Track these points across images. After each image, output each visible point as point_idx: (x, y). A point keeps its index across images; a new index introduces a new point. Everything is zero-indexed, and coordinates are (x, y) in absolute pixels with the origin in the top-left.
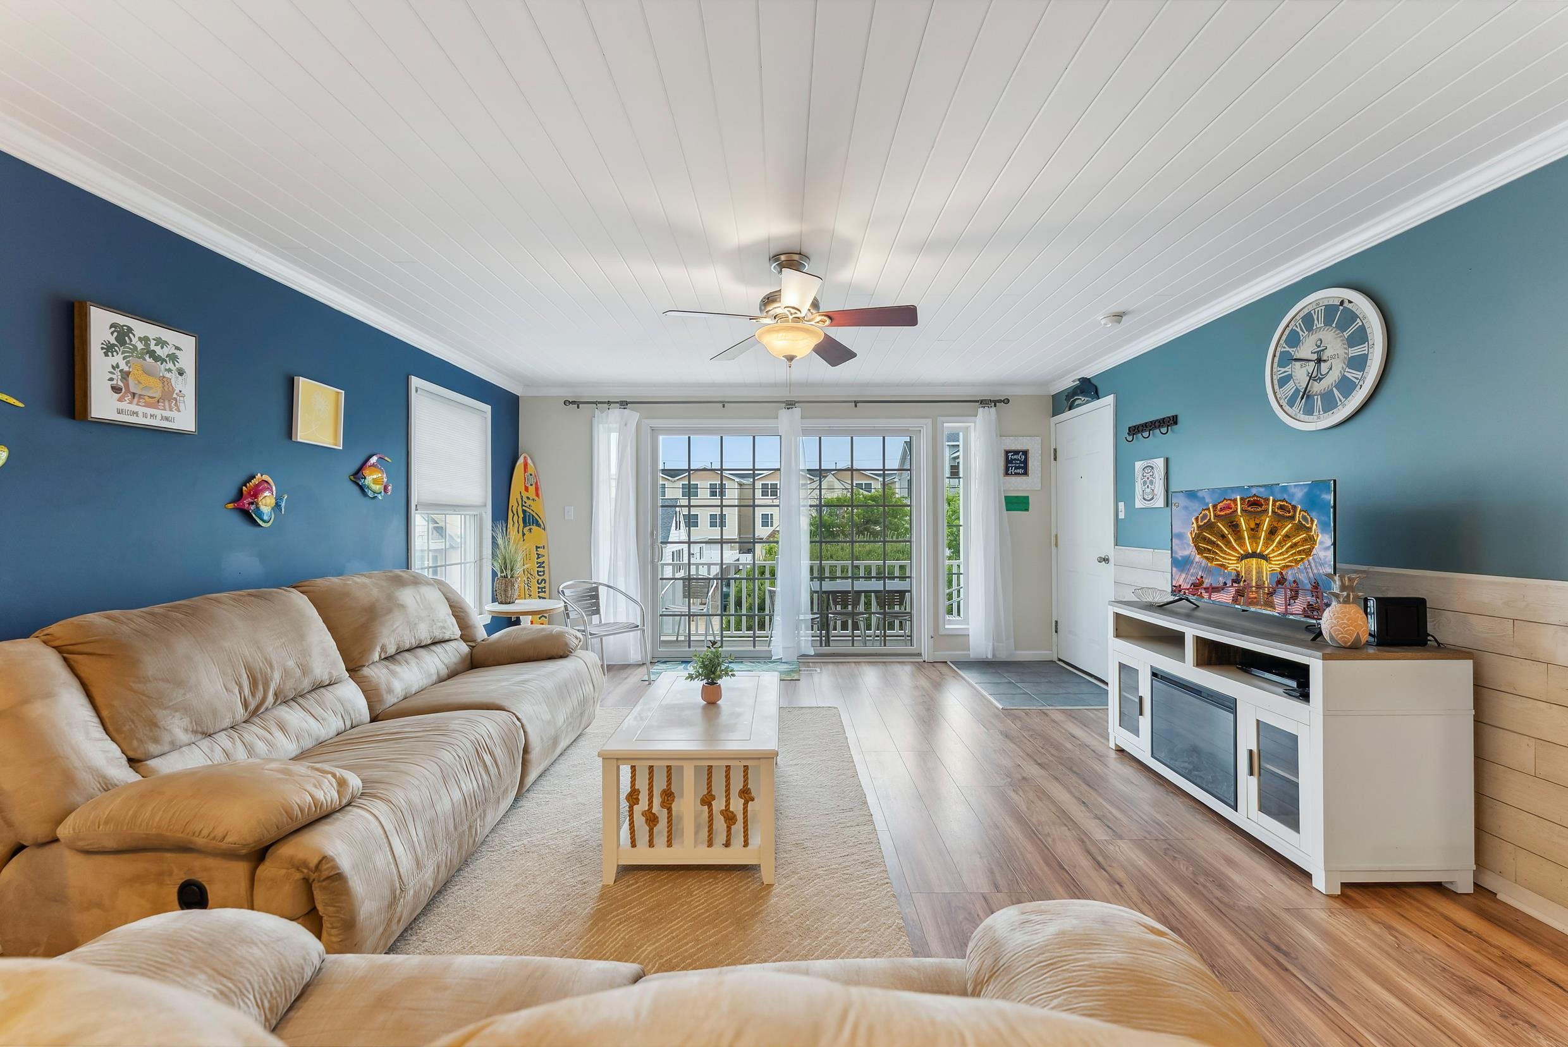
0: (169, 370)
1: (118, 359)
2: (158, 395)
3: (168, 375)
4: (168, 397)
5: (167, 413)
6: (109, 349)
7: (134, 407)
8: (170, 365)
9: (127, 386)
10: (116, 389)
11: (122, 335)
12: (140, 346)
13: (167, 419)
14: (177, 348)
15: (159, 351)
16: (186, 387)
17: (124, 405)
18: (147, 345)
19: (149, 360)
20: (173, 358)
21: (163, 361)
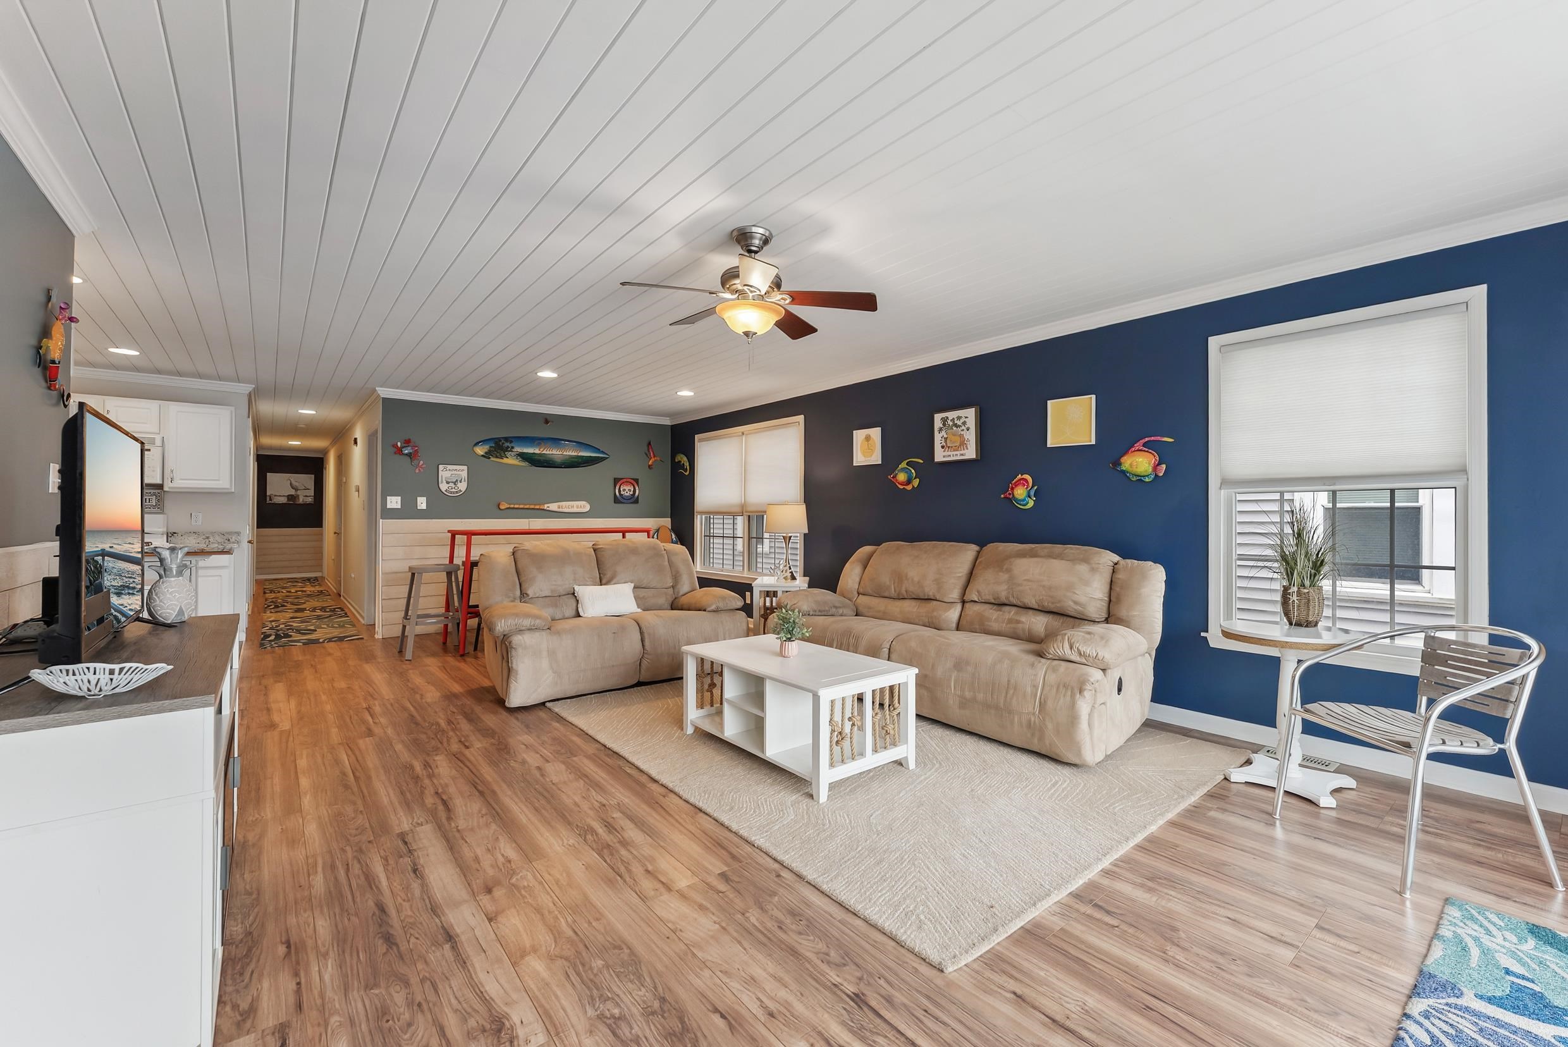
0: (963, 430)
1: (943, 433)
2: (958, 444)
3: (962, 433)
4: (963, 444)
5: (961, 452)
6: (940, 430)
7: (949, 453)
8: (963, 428)
9: (946, 444)
10: (943, 447)
11: (944, 420)
12: (951, 423)
13: (962, 455)
14: (966, 417)
15: (959, 423)
16: (971, 436)
17: (946, 453)
18: (954, 422)
19: (955, 428)
20: (964, 423)
21: (960, 426)
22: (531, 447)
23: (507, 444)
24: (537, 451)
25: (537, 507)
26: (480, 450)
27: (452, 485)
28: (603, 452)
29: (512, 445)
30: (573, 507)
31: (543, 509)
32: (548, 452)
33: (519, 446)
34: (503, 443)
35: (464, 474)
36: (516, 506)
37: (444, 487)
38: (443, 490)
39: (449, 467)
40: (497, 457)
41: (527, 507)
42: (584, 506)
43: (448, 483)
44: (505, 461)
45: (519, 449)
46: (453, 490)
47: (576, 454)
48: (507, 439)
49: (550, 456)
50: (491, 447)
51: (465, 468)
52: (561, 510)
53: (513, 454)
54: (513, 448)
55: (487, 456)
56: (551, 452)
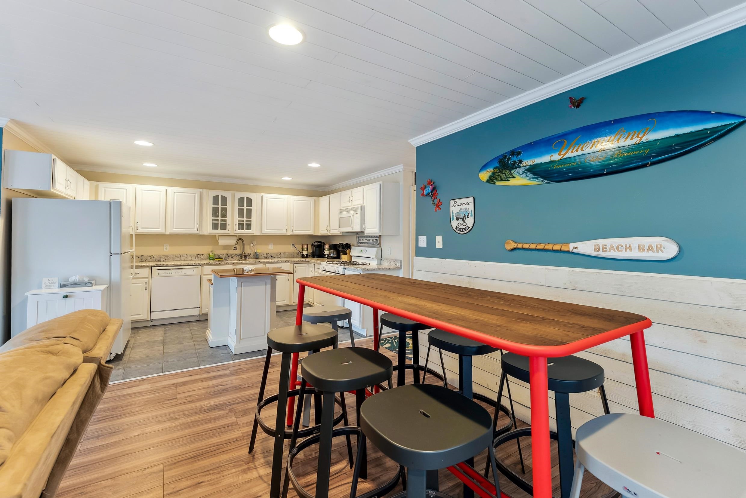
22: (547, 152)
23: (515, 158)
24: (556, 157)
25: (557, 247)
26: (484, 176)
27: (461, 221)
28: (720, 115)
29: (520, 157)
30: (629, 248)
31: (568, 252)
32: (575, 154)
33: (529, 157)
34: (509, 159)
35: (471, 207)
36: (526, 246)
37: (455, 224)
38: (454, 227)
39: (459, 201)
40: (502, 180)
41: (541, 247)
42: (660, 248)
43: (457, 219)
44: (512, 182)
45: (528, 162)
46: (462, 227)
47: (636, 140)
48: (513, 153)
49: (579, 160)
50: (495, 168)
51: (471, 200)
52: (601, 254)
53: (520, 170)
54: (521, 162)
55: (491, 180)
56: (580, 153)
